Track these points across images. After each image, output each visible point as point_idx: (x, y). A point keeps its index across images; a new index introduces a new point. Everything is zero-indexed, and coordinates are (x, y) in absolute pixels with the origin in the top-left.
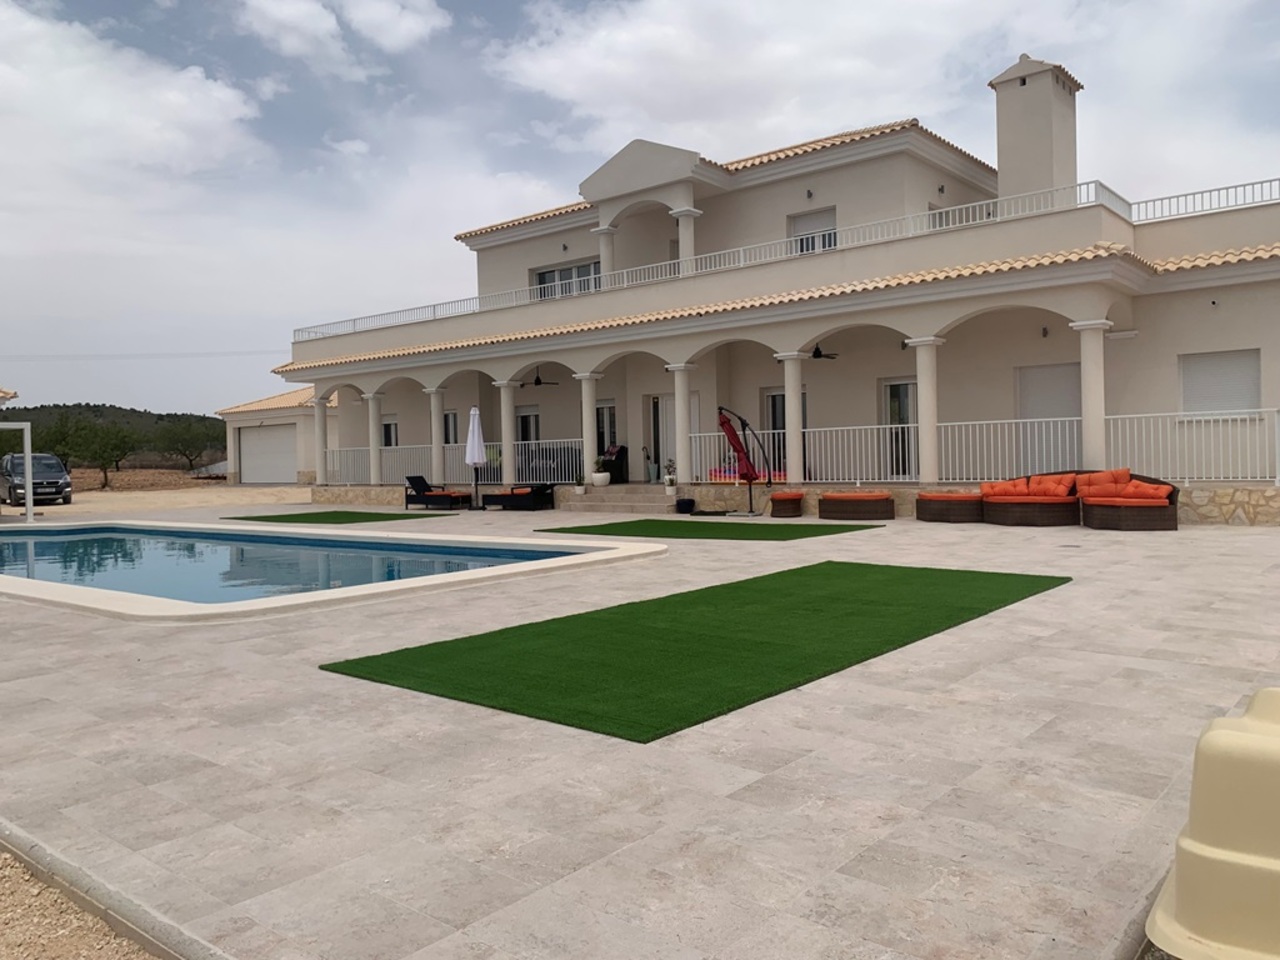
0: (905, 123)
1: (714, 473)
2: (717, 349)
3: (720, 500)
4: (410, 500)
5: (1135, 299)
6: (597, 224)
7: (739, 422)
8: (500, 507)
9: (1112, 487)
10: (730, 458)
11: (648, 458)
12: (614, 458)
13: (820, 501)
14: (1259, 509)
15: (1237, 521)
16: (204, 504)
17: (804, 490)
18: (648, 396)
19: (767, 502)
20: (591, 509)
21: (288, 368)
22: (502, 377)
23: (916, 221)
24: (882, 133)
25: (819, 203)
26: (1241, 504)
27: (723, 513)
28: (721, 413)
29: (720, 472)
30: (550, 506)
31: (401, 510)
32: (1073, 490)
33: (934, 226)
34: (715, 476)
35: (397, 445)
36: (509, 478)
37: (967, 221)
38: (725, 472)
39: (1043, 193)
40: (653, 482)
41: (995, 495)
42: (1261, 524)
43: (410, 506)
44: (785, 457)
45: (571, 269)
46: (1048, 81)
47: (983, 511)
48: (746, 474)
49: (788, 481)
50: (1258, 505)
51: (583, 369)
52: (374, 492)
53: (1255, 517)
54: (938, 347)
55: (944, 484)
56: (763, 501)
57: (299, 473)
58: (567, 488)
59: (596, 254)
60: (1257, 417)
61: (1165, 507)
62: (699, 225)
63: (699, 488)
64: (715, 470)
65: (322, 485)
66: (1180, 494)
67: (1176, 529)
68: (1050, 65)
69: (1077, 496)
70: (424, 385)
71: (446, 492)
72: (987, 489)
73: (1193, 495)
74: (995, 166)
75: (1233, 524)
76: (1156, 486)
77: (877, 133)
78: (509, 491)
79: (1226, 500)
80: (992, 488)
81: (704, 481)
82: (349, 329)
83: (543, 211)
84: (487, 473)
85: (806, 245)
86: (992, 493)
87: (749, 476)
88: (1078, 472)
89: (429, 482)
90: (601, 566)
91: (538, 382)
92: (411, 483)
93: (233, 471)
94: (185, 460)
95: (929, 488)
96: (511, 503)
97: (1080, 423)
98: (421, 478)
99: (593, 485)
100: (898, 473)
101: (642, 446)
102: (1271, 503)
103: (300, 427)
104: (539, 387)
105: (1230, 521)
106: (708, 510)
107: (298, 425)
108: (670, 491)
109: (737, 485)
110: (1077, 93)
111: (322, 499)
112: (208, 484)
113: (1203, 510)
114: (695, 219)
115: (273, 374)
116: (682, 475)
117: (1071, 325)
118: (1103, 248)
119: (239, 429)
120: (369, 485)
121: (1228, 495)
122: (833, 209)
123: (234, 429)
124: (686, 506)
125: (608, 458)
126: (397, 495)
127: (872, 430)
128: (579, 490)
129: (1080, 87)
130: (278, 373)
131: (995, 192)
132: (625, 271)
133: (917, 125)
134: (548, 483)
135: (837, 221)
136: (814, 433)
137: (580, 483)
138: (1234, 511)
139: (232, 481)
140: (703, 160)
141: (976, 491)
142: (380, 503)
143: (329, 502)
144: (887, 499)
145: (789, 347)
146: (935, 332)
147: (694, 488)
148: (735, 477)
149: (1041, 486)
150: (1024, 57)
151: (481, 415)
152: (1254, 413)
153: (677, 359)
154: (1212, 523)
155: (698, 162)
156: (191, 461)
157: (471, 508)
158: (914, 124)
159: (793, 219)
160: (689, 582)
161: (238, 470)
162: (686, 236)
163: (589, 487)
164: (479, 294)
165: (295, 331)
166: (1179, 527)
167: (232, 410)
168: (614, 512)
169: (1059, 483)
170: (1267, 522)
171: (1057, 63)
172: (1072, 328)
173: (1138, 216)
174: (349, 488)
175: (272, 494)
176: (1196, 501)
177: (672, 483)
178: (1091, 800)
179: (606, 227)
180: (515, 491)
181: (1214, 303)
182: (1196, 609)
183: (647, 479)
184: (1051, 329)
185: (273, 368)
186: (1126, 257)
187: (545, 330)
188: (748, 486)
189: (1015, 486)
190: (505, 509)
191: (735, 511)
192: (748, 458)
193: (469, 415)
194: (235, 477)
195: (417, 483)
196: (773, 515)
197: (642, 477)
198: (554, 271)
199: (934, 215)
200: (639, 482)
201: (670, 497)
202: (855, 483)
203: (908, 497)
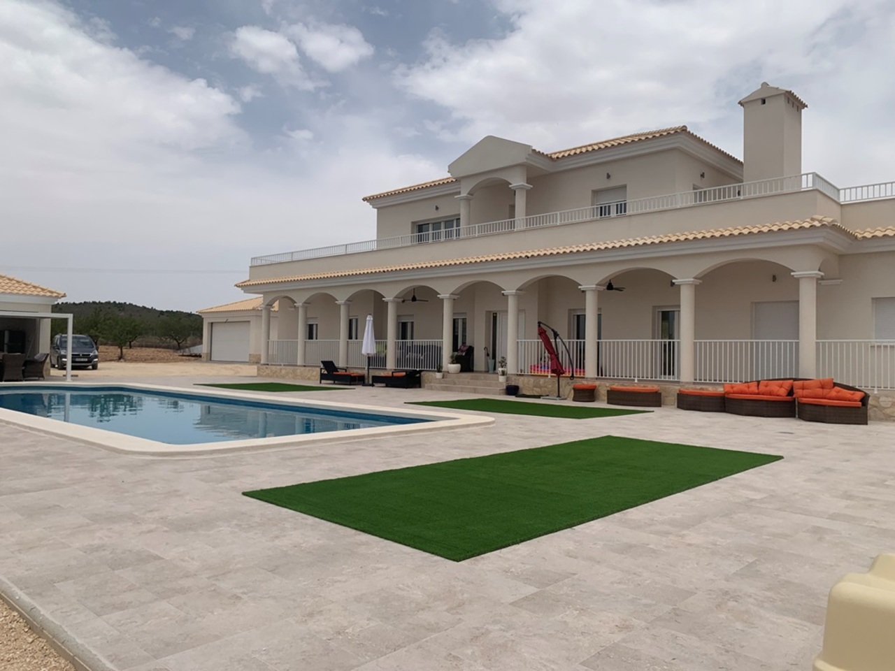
0: (678, 129)
1: (533, 368)
2: (539, 280)
3: (537, 387)
4: (323, 377)
5: (841, 257)
6: (459, 193)
7: (552, 333)
8: (384, 385)
9: (820, 391)
10: (545, 358)
11: (488, 355)
12: (464, 354)
13: (608, 391)
16: (185, 374)
17: (597, 383)
18: (490, 312)
19: (570, 392)
20: (446, 389)
21: (246, 284)
22: (390, 295)
23: (683, 197)
24: (661, 135)
25: (614, 182)
27: (539, 397)
28: (539, 326)
29: (538, 367)
30: (418, 385)
31: (317, 384)
32: (791, 392)
33: (696, 201)
34: (534, 370)
35: (317, 339)
36: (391, 365)
37: (720, 198)
38: (541, 367)
39: (774, 180)
40: (490, 372)
41: (734, 393)
43: (323, 381)
44: (584, 359)
45: (440, 223)
46: (782, 101)
47: (724, 404)
48: (556, 370)
49: (586, 376)
51: (445, 291)
52: (299, 370)
54: (696, 286)
55: (698, 383)
56: (567, 389)
57: (250, 355)
58: (431, 373)
59: (457, 213)
61: (859, 407)
62: (529, 194)
63: (522, 378)
64: (535, 366)
65: (264, 364)
66: (870, 398)
67: (867, 424)
68: (783, 90)
69: (794, 396)
70: (337, 298)
71: (348, 373)
72: (728, 389)
73: (881, 399)
74: (742, 160)
76: (852, 392)
77: (658, 135)
78: (390, 374)
80: (732, 388)
81: (526, 373)
82: (288, 259)
83: (423, 183)
84: (376, 360)
85: (604, 211)
86: (732, 391)
87: (558, 371)
88: (795, 380)
89: (336, 365)
90: (446, 431)
91: (414, 299)
92: (324, 365)
93: (206, 352)
94: (175, 342)
95: (687, 386)
96: (392, 382)
97: (797, 344)
98: (332, 362)
99: (448, 372)
100: (665, 374)
101: (484, 347)
103: (253, 324)
104: (414, 302)
106: (528, 394)
107: (251, 323)
108: (502, 379)
109: (549, 377)
110: (803, 110)
111: (264, 374)
112: (189, 360)
113: (888, 411)
114: (528, 191)
115: (236, 287)
116: (511, 368)
117: (792, 274)
118: (818, 220)
119: (212, 323)
120: (296, 366)
122: (624, 187)
123: (209, 323)
124: (512, 390)
125: (460, 354)
126: (314, 373)
127: (647, 342)
128: (439, 375)
129: (805, 106)
130: (239, 287)
131: (740, 177)
132: (477, 225)
133: (686, 130)
134: (418, 369)
135: (627, 196)
136: (606, 342)
137: (439, 371)
139: (205, 359)
140: (534, 150)
141: (721, 390)
142: (303, 378)
143: (268, 376)
144: (656, 392)
145: (590, 282)
146: (694, 276)
147: (518, 377)
148: (548, 372)
149: (768, 388)
150: (765, 85)
151: (374, 321)
153: (510, 287)
155: (531, 152)
156: (179, 344)
157: (364, 385)
158: (684, 129)
159: (596, 193)
160: (506, 446)
161: (209, 352)
162: (520, 203)
163: (446, 374)
164: (377, 238)
165: (252, 259)
166: (869, 422)
167: (212, 310)
168: (462, 392)
169: (781, 387)
171: (789, 89)
172: (793, 276)
173: (844, 198)
174: (282, 367)
175: (231, 369)
176: (883, 404)
177: (503, 373)
178: (774, 623)
179: (465, 195)
180: (395, 374)
182: (872, 484)
183: (487, 370)
184: (778, 276)
185: (236, 283)
186: (834, 227)
187: (420, 264)
188: (557, 378)
189: (749, 387)
190: (387, 386)
191: (548, 395)
192: (558, 358)
193: (366, 320)
194: (207, 356)
195: (329, 365)
196: (574, 400)
197: (483, 369)
198: (428, 224)
199: (696, 193)
200: (481, 372)
201: (502, 383)
202: (634, 380)
203: (672, 392)
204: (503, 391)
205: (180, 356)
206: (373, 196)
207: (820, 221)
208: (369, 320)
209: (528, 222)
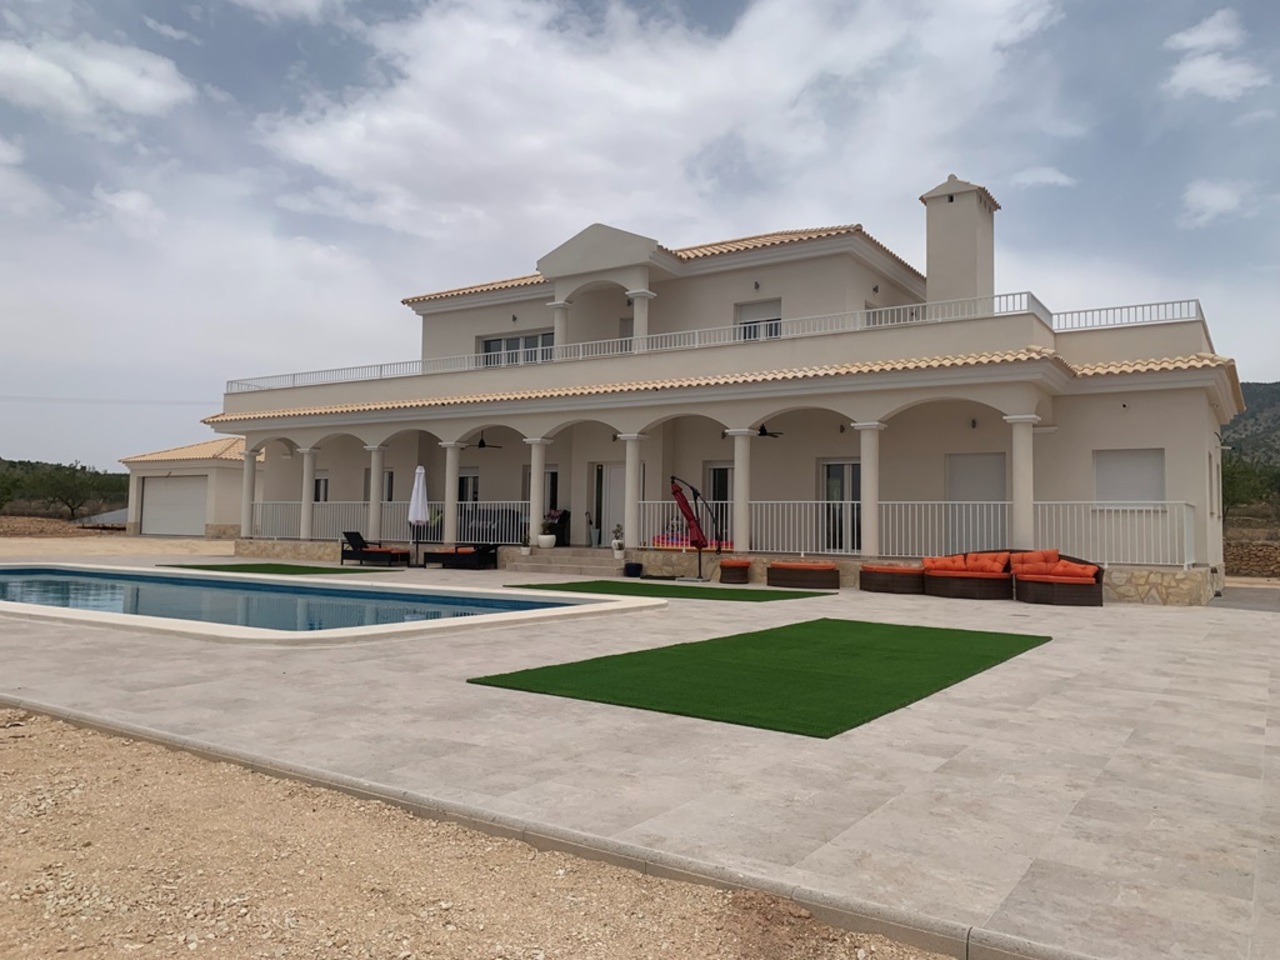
0: (849, 228)
1: (663, 538)
2: (664, 423)
4: (346, 555)
5: (1056, 398)
6: (552, 299)
7: (691, 491)
8: (440, 565)
9: (1043, 566)
10: (673, 526)
11: (591, 523)
12: (556, 521)
13: (768, 569)
14: (1171, 590)
15: (1151, 600)
17: (751, 559)
18: (593, 463)
19: (715, 567)
20: (538, 571)
21: (219, 419)
22: (449, 439)
25: (766, 294)
26: (1155, 585)
27: (672, 578)
28: (673, 482)
30: (493, 565)
31: (337, 565)
32: (1007, 567)
33: (868, 324)
34: (658, 542)
35: (326, 500)
36: (450, 536)
37: (899, 320)
38: (668, 539)
40: (593, 546)
41: (936, 569)
42: (1172, 604)
43: (345, 561)
45: (518, 339)
46: (973, 200)
47: (923, 583)
48: (697, 541)
49: (736, 549)
50: (1169, 587)
51: (535, 434)
52: (304, 547)
53: (1168, 597)
54: (880, 431)
55: (885, 558)
56: (712, 566)
57: (207, 525)
58: (512, 548)
59: (550, 325)
60: (1160, 508)
61: (1092, 584)
62: (653, 305)
63: (646, 554)
64: (659, 537)
65: (246, 538)
66: (1105, 574)
67: (1102, 605)
68: (972, 186)
69: (1012, 572)
70: (367, 442)
71: (383, 549)
72: (928, 564)
73: (1113, 576)
74: (923, 272)
75: (1148, 603)
76: (1083, 566)
77: (824, 235)
78: (452, 549)
79: (1142, 581)
80: (934, 562)
81: (651, 547)
82: (288, 383)
84: (427, 531)
85: (750, 332)
86: (933, 566)
87: (699, 544)
88: (1012, 551)
89: (365, 538)
91: (482, 444)
92: (348, 539)
93: (133, 521)
94: (66, 508)
95: (870, 561)
96: (452, 561)
98: (358, 534)
99: (538, 546)
100: (835, 547)
102: (1181, 585)
103: (212, 479)
104: (482, 449)
105: (1145, 600)
106: (655, 574)
107: (209, 478)
108: (618, 555)
109: (684, 551)
110: (995, 213)
111: (246, 552)
112: (101, 534)
113: (1122, 590)
115: (202, 424)
116: (630, 539)
117: (1005, 418)
118: (1036, 352)
119: (144, 478)
120: (299, 539)
121: (1143, 577)
122: (778, 301)
123: (139, 478)
124: (633, 570)
125: (551, 521)
126: (329, 550)
127: (811, 504)
128: (525, 551)
129: (998, 207)
130: (209, 423)
131: (923, 297)
132: (581, 344)
133: (861, 230)
134: (492, 543)
135: (782, 312)
137: (526, 544)
138: (1149, 591)
139: (132, 531)
140: (661, 247)
141: (915, 566)
142: (311, 558)
143: (253, 555)
145: (740, 426)
146: (878, 418)
147: (641, 553)
148: (682, 545)
149: (978, 563)
150: (952, 178)
151: (426, 474)
152: (1157, 505)
153: (629, 432)
154: (1129, 602)
155: (656, 248)
156: (72, 510)
157: (409, 566)
158: (858, 229)
159: (739, 307)
161: (139, 521)
162: (640, 317)
163: (535, 548)
164: (424, 356)
165: (228, 382)
166: (1104, 604)
167: (139, 459)
168: (561, 573)
169: (995, 560)
170: (1178, 602)
171: (982, 186)
172: (1005, 421)
173: (1057, 325)
174: (275, 541)
175: (181, 546)
176: (1115, 581)
177: (621, 547)
179: (562, 302)
180: (460, 550)
181: (1124, 406)
183: (589, 543)
184: (980, 420)
185: (203, 418)
186: (1056, 361)
188: (697, 554)
189: (954, 562)
190: (445, 567)
191: (683, 576)
192: (698, 526)
193: (414, 474)
194: (135, 528)
195: (354, 538)
196: (722, 581)
197: (584, 542)
198: (501, 339)
199: (868, 314)
200: (580, 546)
201: (619, 560)
202: (800, 554)
203: (851, 568)
204: (621, 571)
205: (79, 528)
206: (418, 298)
207: (1039, 353)
208: (420, 474)
209: (650, 343)
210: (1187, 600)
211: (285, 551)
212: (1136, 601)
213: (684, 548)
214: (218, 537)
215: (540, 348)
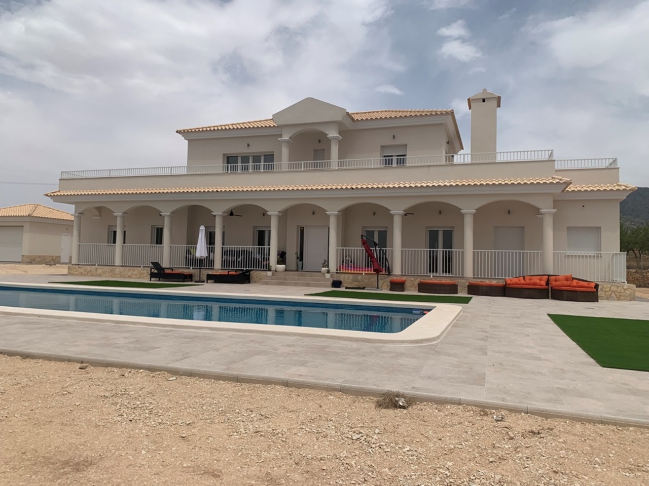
3: (356, 282)
4: (152, 275)
6: (281, 136)
8: (213, 281)
9: (566, 282)
11: (298, 258)
13: (418, 284)
14: (621, 294)
15: (612, 299)
17: (404, 278)
18: (298, 226)
21: (55, 194)
22: (218, 211)
25: (399, 141)
26: (614, 292)
27: (364, 288)
28: (362, 238)
30: (248, 281)
31: (148, 281)
32: (547, 283)
34: (346, 269)
36: (218, 265)
42: (622, 300)
43: (152, 279)
45: (249, 157)
49: (395, 273)
51: (274, 210)
52: (118, 270)
53: (620, 297)
55: (476, 278)
57: (23, 256)
58: (259, 272)
61: (594, 292)
62: (341, 144)
65: (76, 265)
67: (598, 301)
69: (550, 285)
70: (162, 211)
71: (173, 272)
72: (507, 282)
75: (611, 300)
76: (588, 283)
79: (608, 290)
80: (511, 281)
85: (388, 162)
86: (511, 282)
88: (549, 275)
91: (232, 214)
92: (153, 266)
98: (158, 263)
99: (276, 271)
100: (446, 272)
101: (295, 252)
102: (626, 291)
104: (232, 216)
107: (24, 227)
108: (328, 276)
111: (77, 273)
114: (339, 141)
115: (45, 196)
116: (333, 267)
117: (540, 210)
120: (114, 266)
121: (608, 287)
122: (406, 145)
124: (337, 284)
128: (269, 273)
129: (500, 106)
130: (49, 196)
135: (408, 151)
137: (270, 270)
138: (611, 294)
140: (348, 113)
142: (121, 276)
145: (397, 210)
146: (474, 208)
147: (340, 275)
148: (362, 270)
149: (532, 281)
150: (485, 90)
152: (598, 253)
153: (333, 209)
155: (345, 114)
158: (452, 112)
159: (383, 147)
162: (334, 150)
164: (188, 165)
165: (62, 172)
166: (599, 301)
170: (624, 299)
174: (97, 267)
176: (600, 290)
177: (328, 272)
179: (288, 138)
180: (230, 273)
181: (583, 206)
183: (298, 269)
185: (46, 193)
188: (377, 275)
189: (519, 280)
190: (216, 282)
195: (156, 265)
196: (391, 290)
197: (295, 269)
198: (238, 156)
200: (292, 271)
201: (329, 279)
202: (430, 276)
203: (462, 284)
204: (331, 285)
206: (187, 130)
208: (202, 230)
209: (342, 164)
210: (629, 298)
211: (104, 272)
212: (605, 299)
213: (364, 273)
214: (31, 263)
215: (262, 163)
